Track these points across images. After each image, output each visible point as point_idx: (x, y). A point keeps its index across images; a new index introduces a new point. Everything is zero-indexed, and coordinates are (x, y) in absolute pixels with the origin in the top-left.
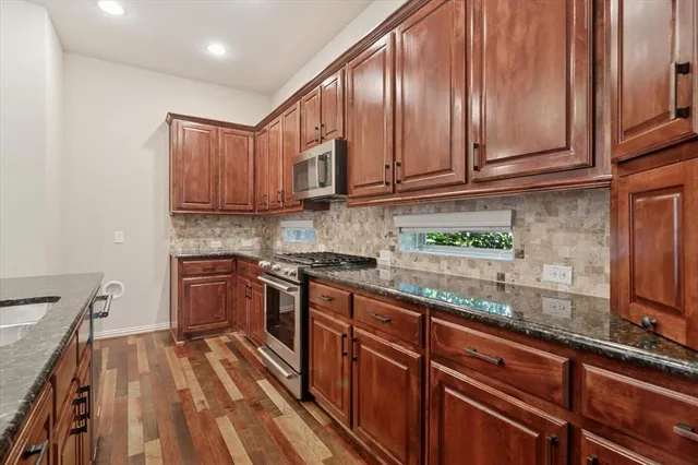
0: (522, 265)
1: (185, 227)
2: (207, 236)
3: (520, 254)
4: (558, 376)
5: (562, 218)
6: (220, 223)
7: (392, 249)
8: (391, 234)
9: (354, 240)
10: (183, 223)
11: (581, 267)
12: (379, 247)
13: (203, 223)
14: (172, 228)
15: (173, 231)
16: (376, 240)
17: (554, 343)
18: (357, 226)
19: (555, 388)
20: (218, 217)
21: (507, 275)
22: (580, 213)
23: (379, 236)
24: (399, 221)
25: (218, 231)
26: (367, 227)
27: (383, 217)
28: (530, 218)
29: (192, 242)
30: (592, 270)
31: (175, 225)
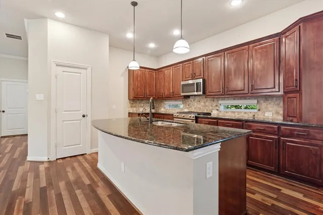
0: (260, 113)
1: (133, 104)
2: (139, 107)
3: (259, 110)
4: (276, 129)
5: (270, 102)
6: (143, 102)
7: (217, 110)
8: (217, 106)
9: (201, 108)
10: (132, 102)
11: (274, 113)
12: (212, 109)
13: (138, 102)
14: (129, 104)
15: (129, 105)
16: (211, 108)
17: (276, 124)
18: (202, 104)
19: (276, 131)
20: (142, 100)
21: (256, 115)
22: (274, 101)
23: (212, 106)
24: (220, 102)
25: (142, 105)
26: (207, 104)
27: (213, 101)
28: (262, 102)
29: (135, 109)
30: (277, 113)
31: (130, 103)
